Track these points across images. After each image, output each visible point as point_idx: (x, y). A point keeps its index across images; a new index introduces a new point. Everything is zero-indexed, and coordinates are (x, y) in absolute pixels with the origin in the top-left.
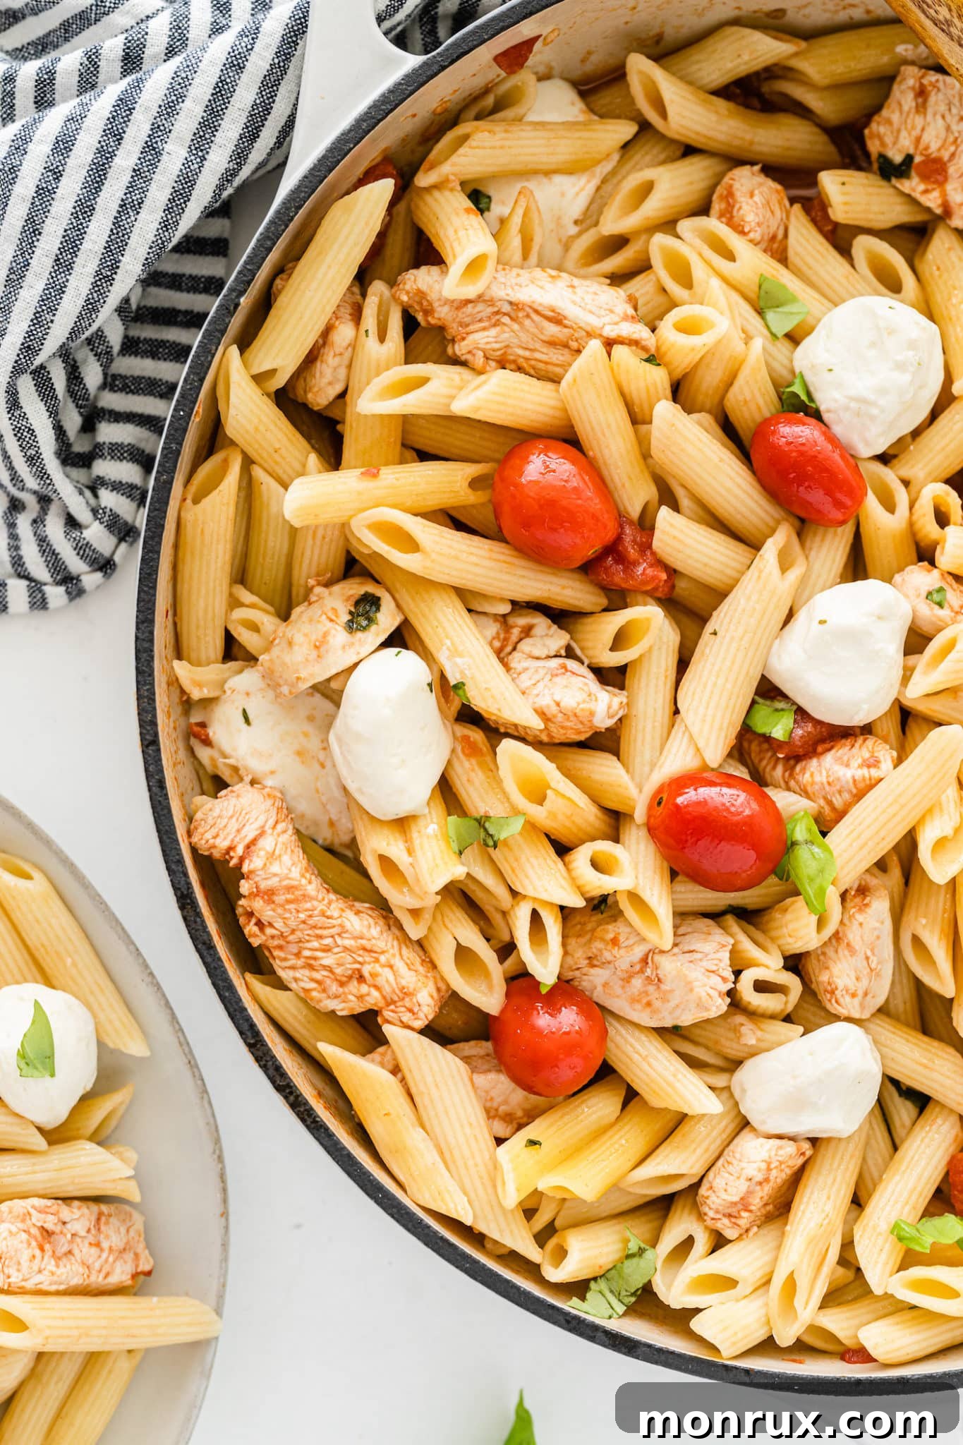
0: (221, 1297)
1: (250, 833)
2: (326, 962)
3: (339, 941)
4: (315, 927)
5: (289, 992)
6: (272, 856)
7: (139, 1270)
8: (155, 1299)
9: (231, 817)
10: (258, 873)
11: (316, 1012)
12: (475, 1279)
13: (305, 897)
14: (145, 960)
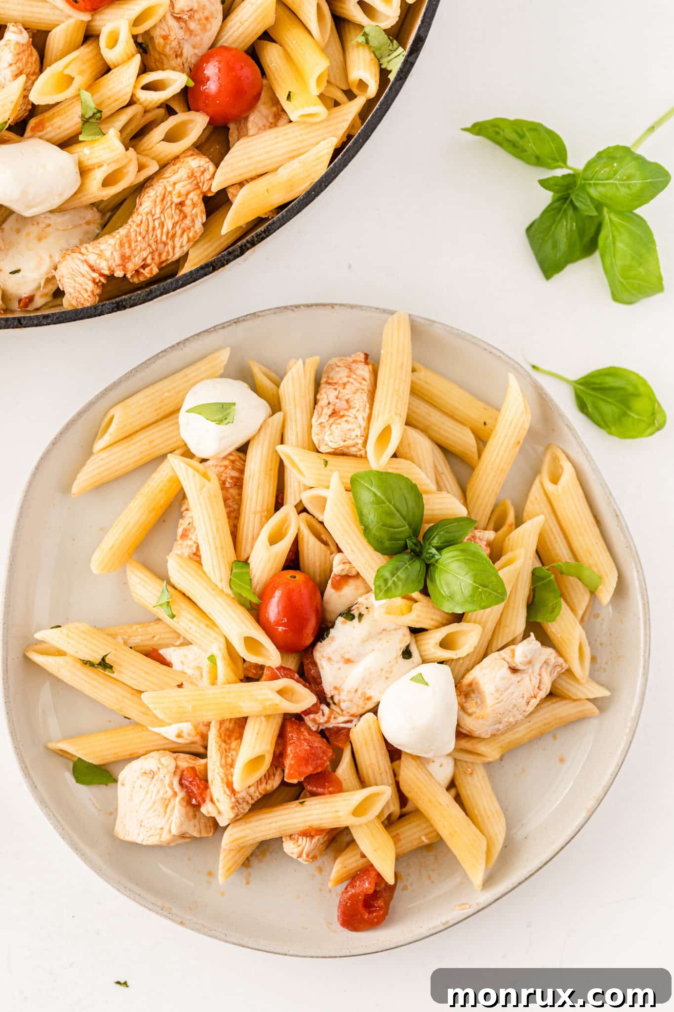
0: (384, 311)
1: (85, 269)
2: (170, 227)
3: (157, 216)
4: (147, 231)
5: (189, 252)
6: (100, 255)
7: (363, 360)
8: (382, 352)
9: (75, 280)
10: (110, 264)
11: (203, 236)
12: (370, 136)
13: (128, 236)
14: (169, 348)
